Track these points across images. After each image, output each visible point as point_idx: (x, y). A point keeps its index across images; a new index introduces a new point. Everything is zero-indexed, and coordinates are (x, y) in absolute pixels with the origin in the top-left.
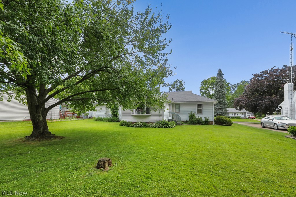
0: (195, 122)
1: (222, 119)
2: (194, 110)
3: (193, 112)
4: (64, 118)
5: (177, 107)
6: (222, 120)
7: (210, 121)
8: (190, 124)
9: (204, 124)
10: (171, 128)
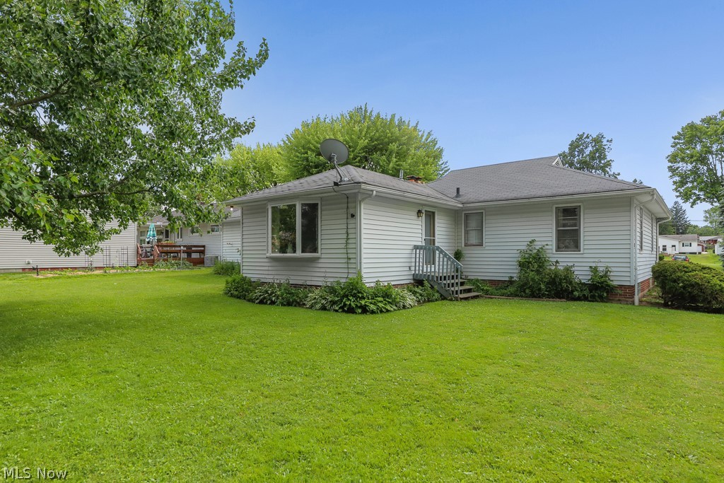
0: (540, 289)
1: (679, 278)
2: (543, 234)
3: (538, 245)
4: (152, 263)
5: (473, 224)
6: (675, 281)
7: (615, 283)
8: (516, 296)
9: (585, 299)
10: (373, 312)
